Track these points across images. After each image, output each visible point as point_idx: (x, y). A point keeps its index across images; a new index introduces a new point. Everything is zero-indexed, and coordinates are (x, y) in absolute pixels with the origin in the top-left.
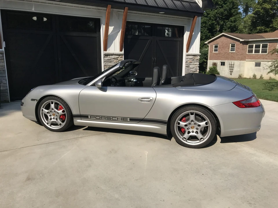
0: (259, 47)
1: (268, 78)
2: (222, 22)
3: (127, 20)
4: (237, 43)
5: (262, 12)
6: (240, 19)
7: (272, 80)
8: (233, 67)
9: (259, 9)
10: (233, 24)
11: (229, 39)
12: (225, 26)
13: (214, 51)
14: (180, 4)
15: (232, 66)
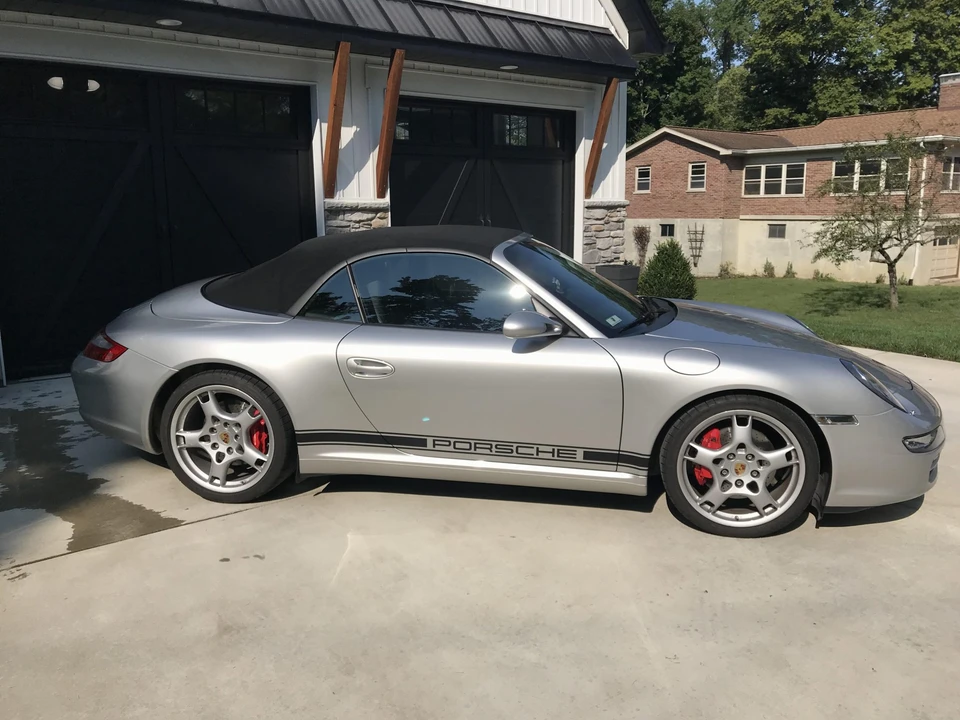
0: (776, 173)
1: (811, 276)
2: (656, 92)
3: (401, 93)
4: (709, 162)
5: (776, 61)
6: (710, 82)
7: (824, 280)
8: (701, 241)
9: (769, 51)
10: (691, 98)
11: (683, 149)
12: (664, 106)
13: (639, 189)
14: (565, 38)
15: (699, 237)
